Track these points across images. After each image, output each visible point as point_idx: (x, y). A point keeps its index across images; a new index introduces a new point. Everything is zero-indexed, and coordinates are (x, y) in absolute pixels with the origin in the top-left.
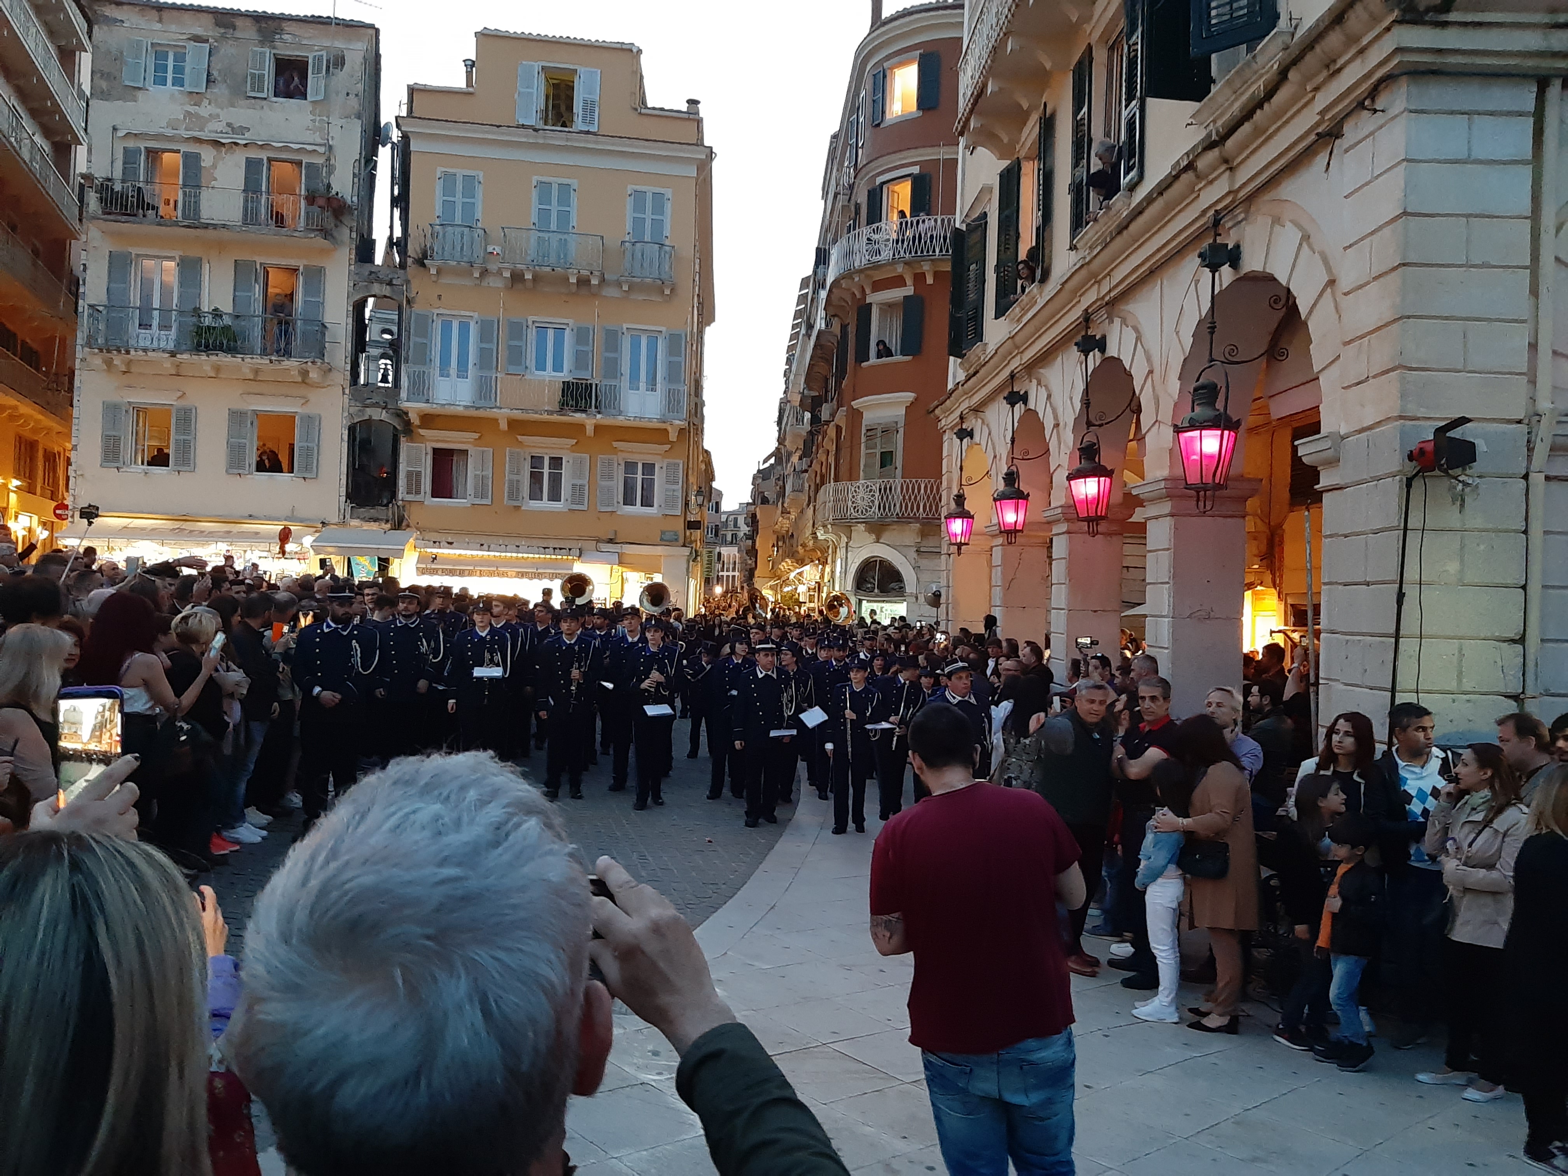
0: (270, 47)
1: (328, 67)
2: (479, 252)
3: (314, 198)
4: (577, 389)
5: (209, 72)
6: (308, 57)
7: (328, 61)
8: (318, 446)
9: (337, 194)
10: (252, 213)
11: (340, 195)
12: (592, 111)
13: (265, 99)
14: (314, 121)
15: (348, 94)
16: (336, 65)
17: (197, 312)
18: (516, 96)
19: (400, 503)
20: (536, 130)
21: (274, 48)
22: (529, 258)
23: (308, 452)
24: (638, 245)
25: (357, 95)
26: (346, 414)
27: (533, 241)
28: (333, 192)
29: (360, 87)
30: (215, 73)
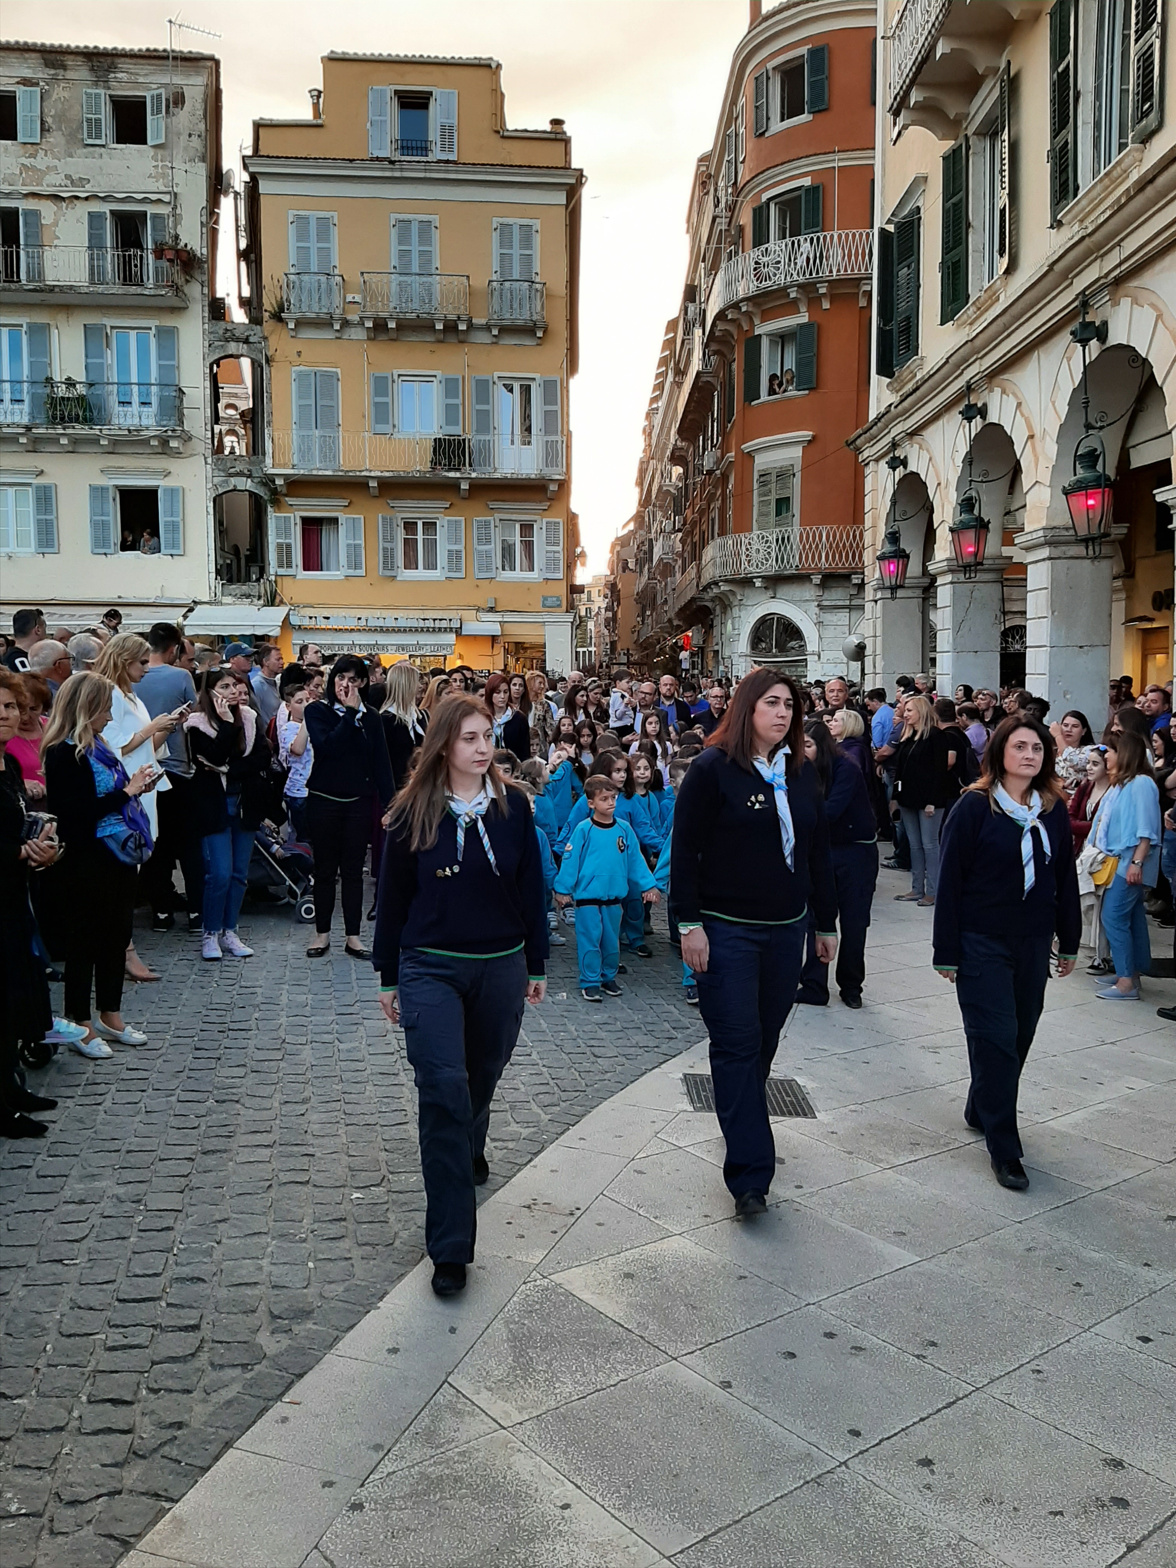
0: (104, 88)
1: (168, 107)
2: (337, 300)
3: (163, 250)
4: (449, 447)
5: (42, 120)
6: (145, 97)
7: (167, 100)
8: (183, 520)
9: (186, 245)
10: (99, 273)
11: (189, 247)
12: (451, 136)
13: (103, 146)
14: (156, 167)
15: (190, 135)
16: (176, 104)
17: (49, 381)
18: (369, 124)
19: (273, 578)
20: (392, 162)
21: (109, 88)
22: (392, 305)
23: (174, 527)
24: (507, 284)
25: (199, 136)
26: (210, 485)
27: (394, 287)
28: (182, 244)
29: (202, 126)
30: (49, 120)
